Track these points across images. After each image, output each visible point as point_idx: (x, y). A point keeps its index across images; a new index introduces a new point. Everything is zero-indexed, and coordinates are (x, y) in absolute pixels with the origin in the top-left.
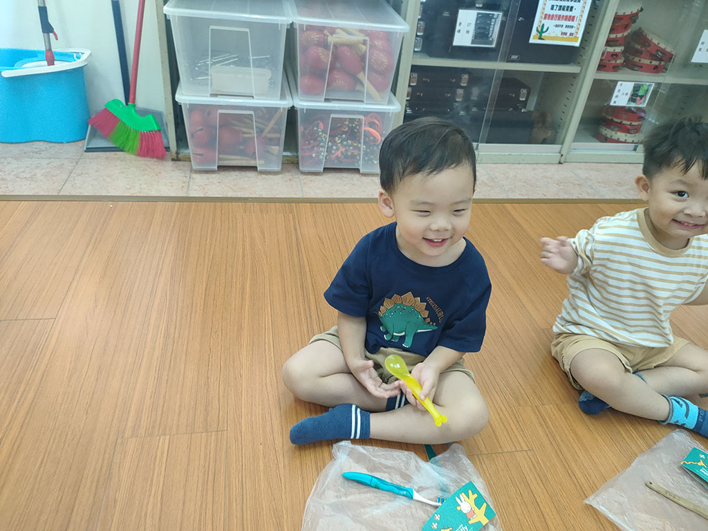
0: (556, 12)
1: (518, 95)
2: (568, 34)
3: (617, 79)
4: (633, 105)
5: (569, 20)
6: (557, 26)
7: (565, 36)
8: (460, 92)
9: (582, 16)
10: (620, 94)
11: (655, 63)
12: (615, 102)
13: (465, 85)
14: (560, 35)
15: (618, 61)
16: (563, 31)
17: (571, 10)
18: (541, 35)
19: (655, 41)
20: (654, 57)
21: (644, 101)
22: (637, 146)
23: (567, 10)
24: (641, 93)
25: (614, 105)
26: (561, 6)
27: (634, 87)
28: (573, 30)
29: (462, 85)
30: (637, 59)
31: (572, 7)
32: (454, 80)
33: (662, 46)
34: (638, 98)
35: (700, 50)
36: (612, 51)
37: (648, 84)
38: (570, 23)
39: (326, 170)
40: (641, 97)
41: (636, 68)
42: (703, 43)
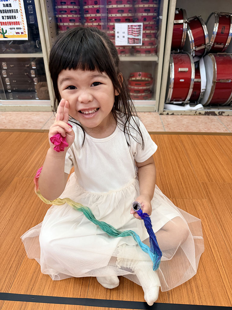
0: (6, 20)
2: (20, 33)
5: (17, 25)
6: (11, 29)
7: (18, 34)
9: (23, 21)
14: (15, 34)
16: (17, 32)
17: (15, 18)
18: (4, 35)
23: (13, 18)
26: (8, 16)
28: (22, 31)
31: (15, 16)
35: (118, 37)
38: (18, 26)
42: (118, 32)
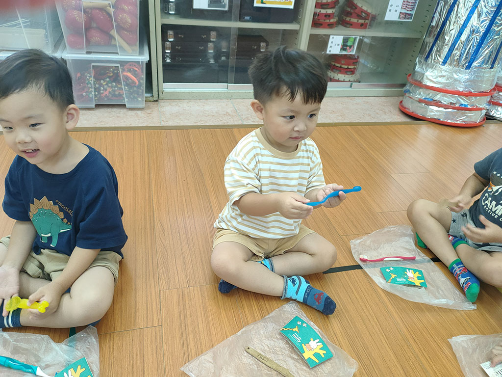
1: (259, 47)
3: (330, 34)
4: (344, 53)
7: (281, 1)
8: (210, 45)
10: (333, 45)
11: (361, 21)
12: (330, 51)
13: (214, 40)
15: (332, 21)
19: (359, 5)
20: (359, 17)
21: (353, 50)
22: (352, 84)
24: (349, 44)
25: (330, 53)
27: (344, 40)
29: (212, 40)
30: (348, 19)
32: (205, 36)
33: (365, 8)
34: (348, 48)
35: (390, 10)
36: (325, 12)
37: (354, 37)
39: (98, 106)
40: (350, 47)
41: (348, 26)
42: (391, 6)
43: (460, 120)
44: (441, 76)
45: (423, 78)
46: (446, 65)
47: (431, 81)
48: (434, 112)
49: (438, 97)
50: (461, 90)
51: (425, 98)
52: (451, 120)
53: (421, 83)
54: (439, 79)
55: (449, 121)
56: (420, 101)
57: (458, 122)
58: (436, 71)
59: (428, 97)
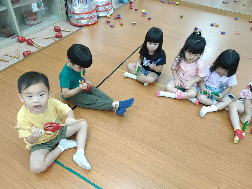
10: (34, 7)
21: (42, 7)
34: (40, 7)
43: (92, 22)
44: (80, 8)
45: (74, 11)
46: (80, 4)
47: (77, 11)
48: (84, 22)
49: (82, 16)
50: (88, 11)
51: (78, 18)
52: (90, 23)
53: (74, 13)
54: (80, 10)
55: (89, 24)
56: (77, 19)
57: (92, 23)
58: (77, 7)
59: (79, 17)
